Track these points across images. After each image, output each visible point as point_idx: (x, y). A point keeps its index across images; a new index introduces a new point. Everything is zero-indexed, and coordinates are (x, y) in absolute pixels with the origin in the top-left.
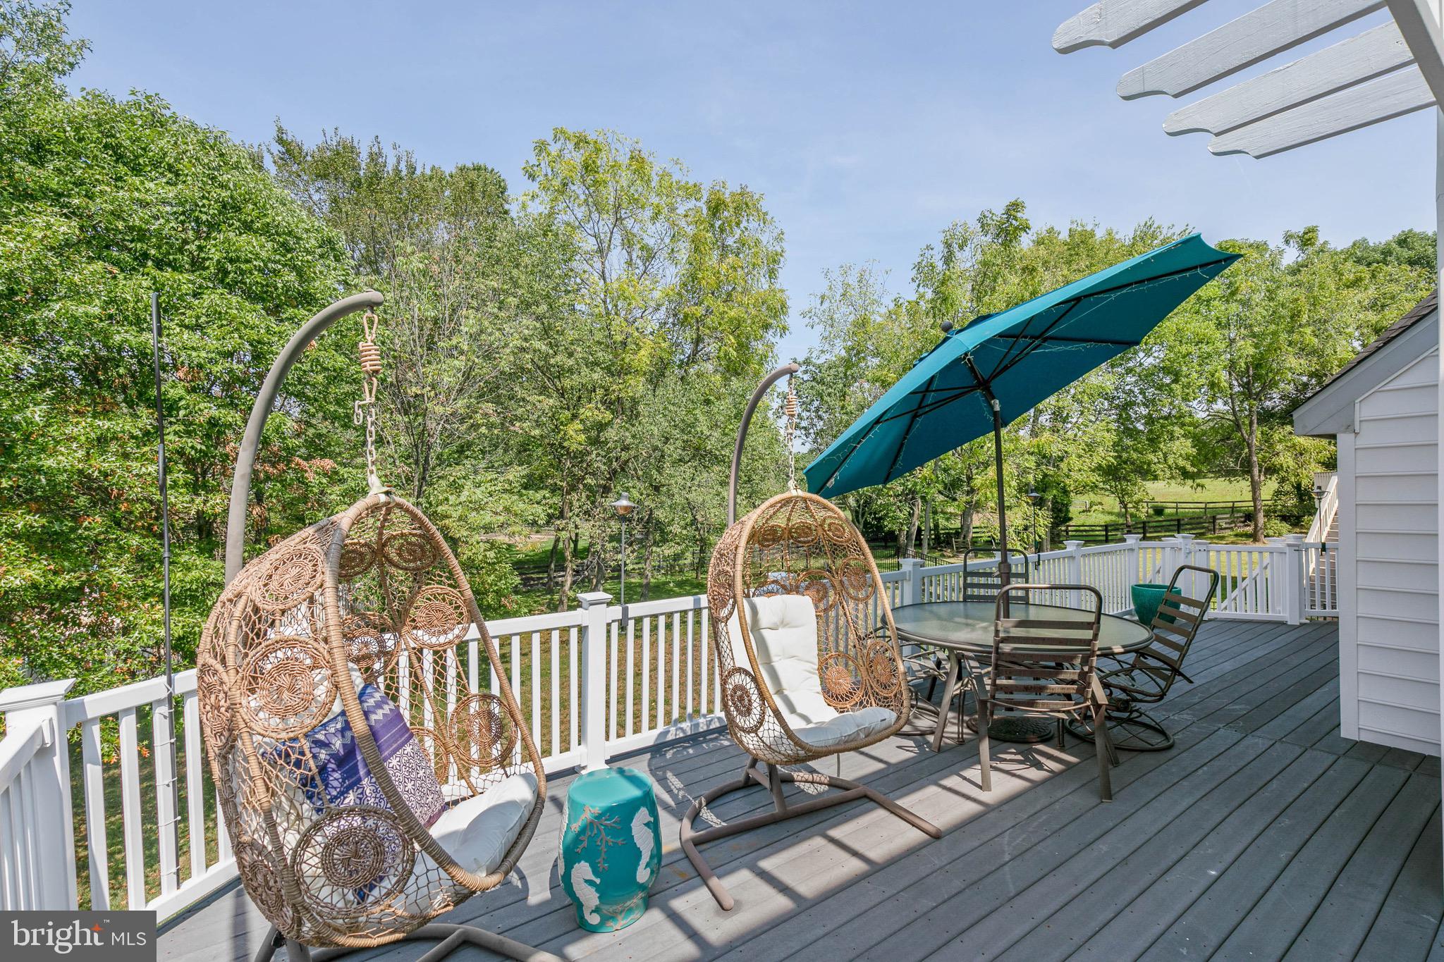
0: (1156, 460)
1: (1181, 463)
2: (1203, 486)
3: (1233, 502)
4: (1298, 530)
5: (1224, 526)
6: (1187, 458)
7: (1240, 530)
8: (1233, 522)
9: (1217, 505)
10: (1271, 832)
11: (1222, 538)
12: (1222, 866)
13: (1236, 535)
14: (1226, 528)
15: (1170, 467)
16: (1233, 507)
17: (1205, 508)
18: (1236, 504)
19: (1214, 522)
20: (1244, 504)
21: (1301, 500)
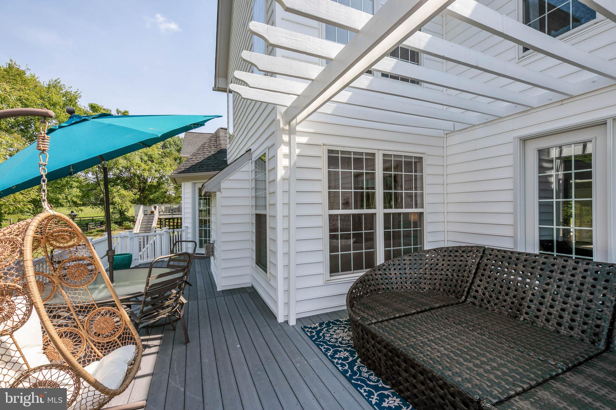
0: (61, 198)
1: (75, 199)
2: (82, 210)
3: (93, 217)
4: (121, 227)
5: (92, 227)
6: (77, 197)
7: (99, 229)
8: (95, 226)
9: (85, 219)
10: (236, 326)
11: (92, 233)
12: (238, 342)
13: (97, 231)
14: (92, 229)
15: (69, 201)
16: (93, 219)
17: (80, 220)
18: (94, 218)
19: (87, 226)
20: (97, 218)
21: (121, 215)
